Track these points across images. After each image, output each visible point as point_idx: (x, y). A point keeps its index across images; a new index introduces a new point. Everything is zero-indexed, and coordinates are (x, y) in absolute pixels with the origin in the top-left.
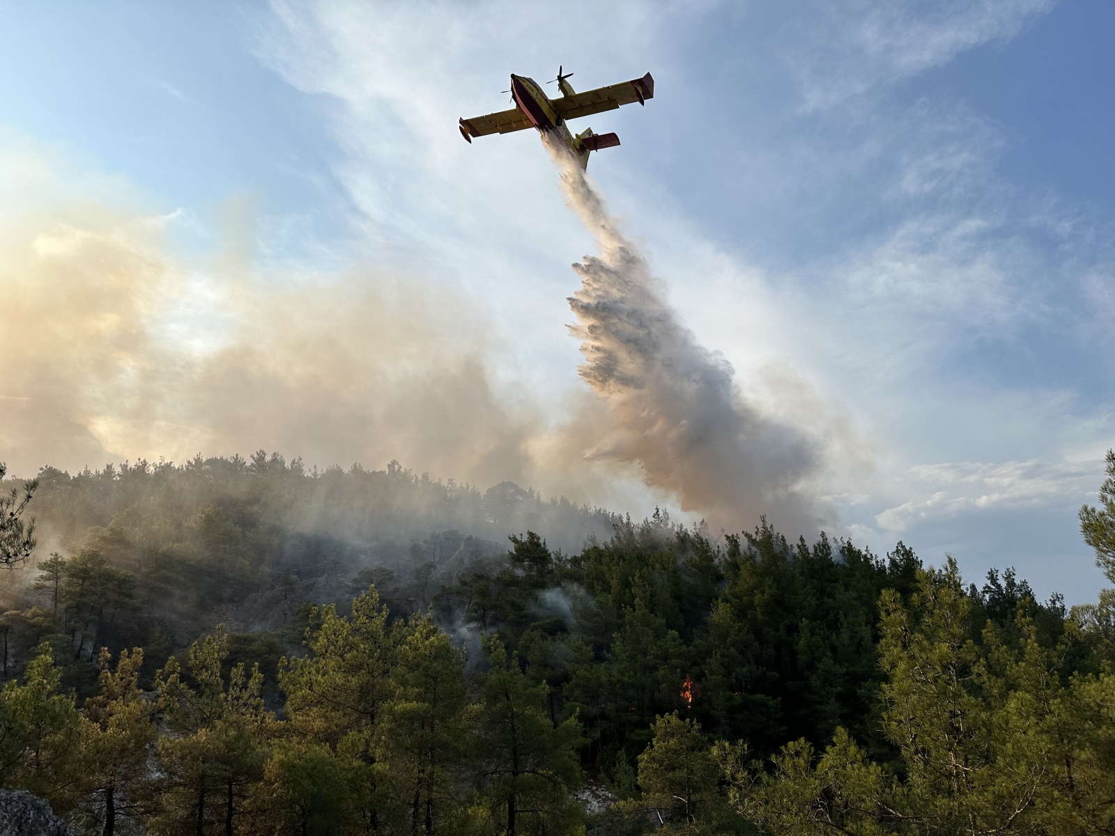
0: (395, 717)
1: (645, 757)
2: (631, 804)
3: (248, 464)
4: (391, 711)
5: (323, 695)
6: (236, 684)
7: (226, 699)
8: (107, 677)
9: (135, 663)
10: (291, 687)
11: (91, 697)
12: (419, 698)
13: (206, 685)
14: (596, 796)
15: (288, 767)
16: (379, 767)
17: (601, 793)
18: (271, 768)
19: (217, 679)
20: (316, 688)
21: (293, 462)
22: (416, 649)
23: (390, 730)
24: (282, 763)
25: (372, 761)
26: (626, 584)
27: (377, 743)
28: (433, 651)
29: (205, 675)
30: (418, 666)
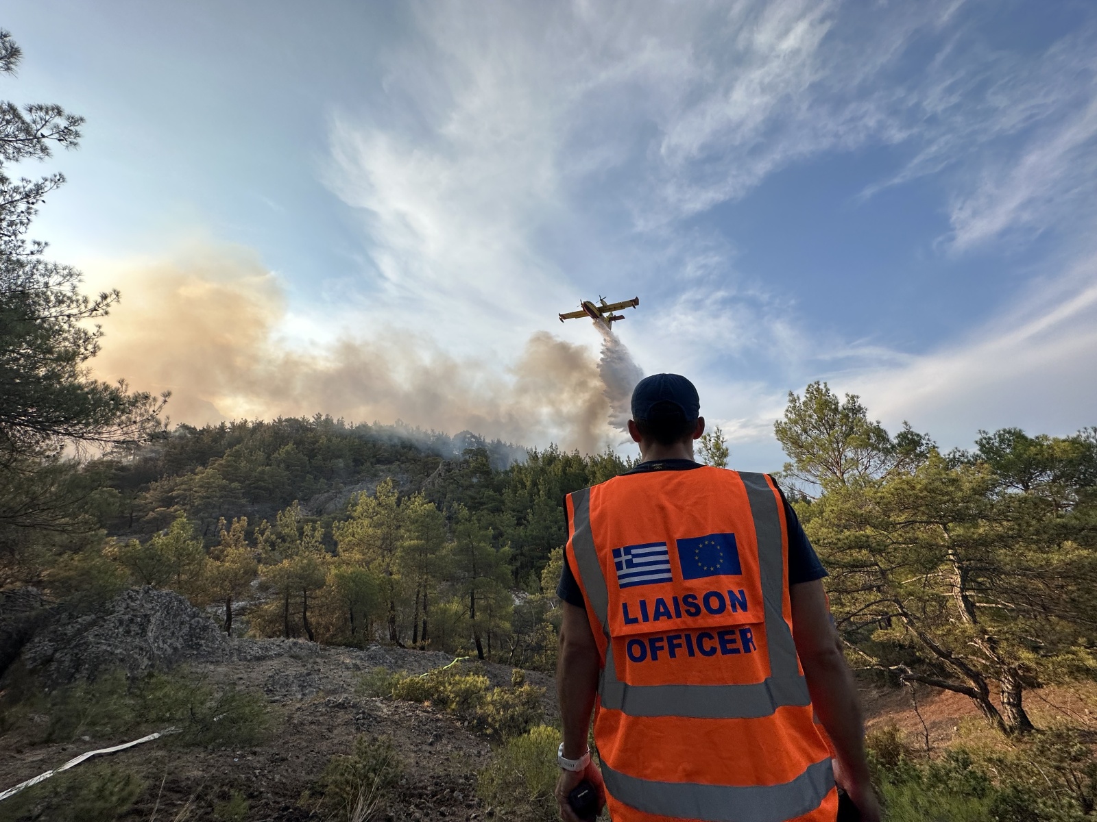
0: (405, 550)
1: (546, 571)
2: (538, 596)
3: (311, 421)
4: (402, 546)
5: (361, 540)
6: (307, 535)
7: (301, 544)
8: (224, 535)
9: (242, 526)
10: (341, 538)
11: (214, 546)
12: (418, 538)
13: (288, 536)
14: (518, 597)
15: (340, 577)
16: (395, 577)
17: (520, 595)
18: (330, 579)
19: (295, 532)
20: (356, 536)
21: (338, 420)
22: (416, 512)
23: (402, 557)
24: (336, 575)
25: (391, 574)
26: (535, 484)
27: (394, 564)
28: (426, 512)
29: (287, 530)
30: (417, 521)
